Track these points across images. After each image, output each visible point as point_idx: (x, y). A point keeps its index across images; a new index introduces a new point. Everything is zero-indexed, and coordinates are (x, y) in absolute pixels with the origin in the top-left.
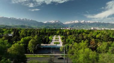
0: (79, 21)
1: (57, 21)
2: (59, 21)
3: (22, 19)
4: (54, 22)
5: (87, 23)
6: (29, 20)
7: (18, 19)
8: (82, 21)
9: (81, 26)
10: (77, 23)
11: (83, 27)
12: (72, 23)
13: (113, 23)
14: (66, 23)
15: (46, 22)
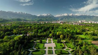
0: (68, 14)
1: (49, 14)
2: (50, 14)
3: (18, 12)
4: (46, 15)
5: (75, 15)
6: (24, 13)
7: (14, 13)
8: (71, 15)
9: (69, 18)
10: (66, 16)
11: (72, 19)
12: (62, 16)
13: (97, 16)
14: (57, 16)
15: (39, 15)
